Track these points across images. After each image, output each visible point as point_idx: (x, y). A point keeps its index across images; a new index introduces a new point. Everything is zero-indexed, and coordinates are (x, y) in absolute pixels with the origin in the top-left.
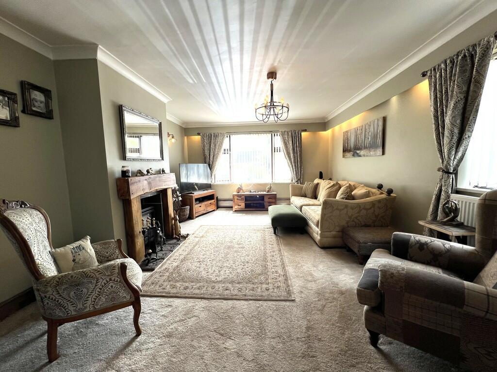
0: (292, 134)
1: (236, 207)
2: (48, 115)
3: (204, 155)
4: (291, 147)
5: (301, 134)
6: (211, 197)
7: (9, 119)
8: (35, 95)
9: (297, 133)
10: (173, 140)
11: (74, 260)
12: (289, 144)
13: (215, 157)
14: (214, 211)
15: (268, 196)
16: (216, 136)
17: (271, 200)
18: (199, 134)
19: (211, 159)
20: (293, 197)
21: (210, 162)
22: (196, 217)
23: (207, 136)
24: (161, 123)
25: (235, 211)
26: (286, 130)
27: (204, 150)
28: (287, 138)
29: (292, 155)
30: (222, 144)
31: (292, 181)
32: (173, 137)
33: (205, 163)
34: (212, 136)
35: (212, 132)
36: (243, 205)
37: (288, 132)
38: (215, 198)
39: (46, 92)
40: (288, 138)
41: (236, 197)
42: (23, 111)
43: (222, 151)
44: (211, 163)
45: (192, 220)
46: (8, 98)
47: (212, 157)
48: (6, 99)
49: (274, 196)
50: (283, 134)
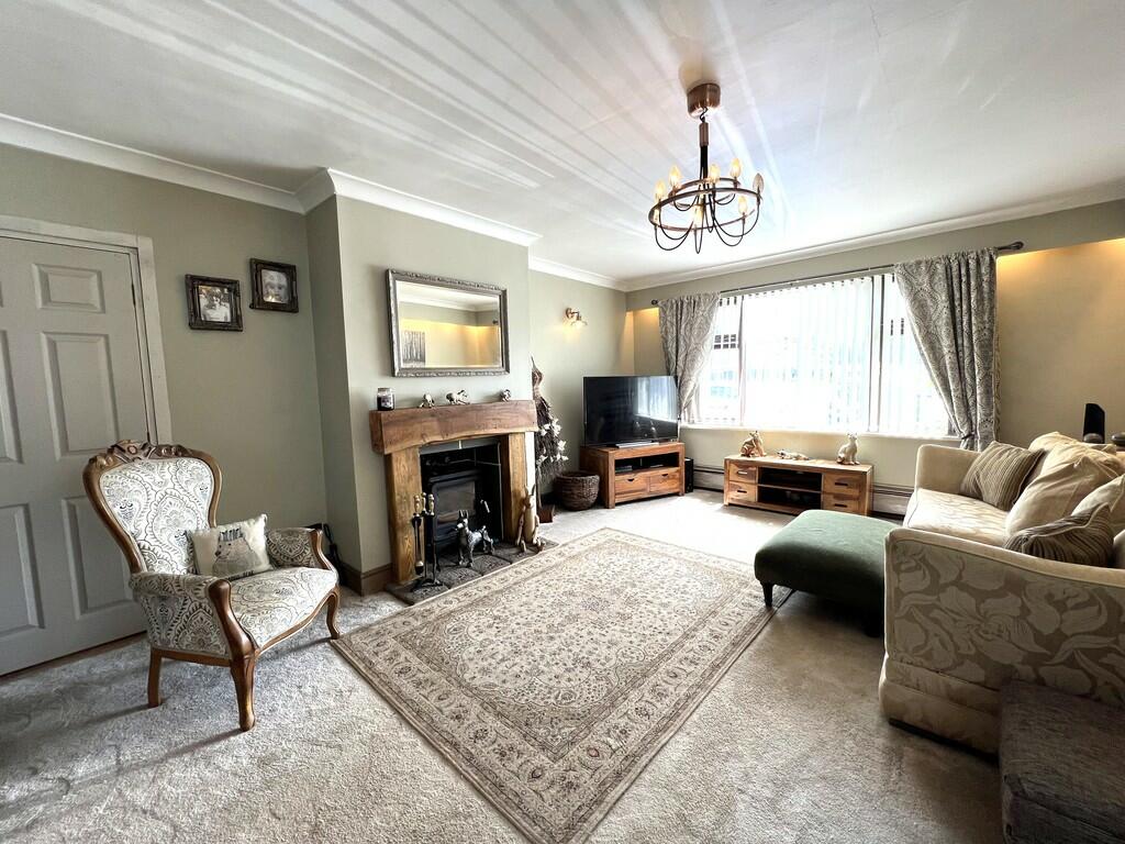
0: (948, 268)
1: (732, 496)
2: (290, 306)
3: (667, 354)
4: (945, 313)
5: (992, 264)
6: (669, 460)
7: (229, 320)
8: (272, 278)
9: (972, 264)
10: (579, 324)
11: (218, 553)
12: (935, 302)
13: (689, 358)
14: (677, 494)
15: (836, 477)
16: (695, 304)
17: (842, 490)
18: (655, 303)
19: (680, 363)
20: (921, 490)
21: (679, 370)
22: (618, 504)
23: (672, 305)
24: (505, 292)
25: (730, 504)
26: (923, 258)
27: (665, 341)
28: (926, 286)
29: (946, 344)
30: (708, 324)
31: (951, 432)
32: (578, 318)
33: (669, 374)
34: (685, 305)
35: (685, 294)
36: (751, 493)
37: (930, 265)
38: (682, 462)
39: (288, 270)
40: (931, 282)
41: (733, 468)
42: (252, 306)
43: (710, 341)
44: (680, 374)
45: (603, 511)
46: (229, 290)
47: (681, 358)
48: (226, 290)
49: (856, 477)
50: (909, 276)
